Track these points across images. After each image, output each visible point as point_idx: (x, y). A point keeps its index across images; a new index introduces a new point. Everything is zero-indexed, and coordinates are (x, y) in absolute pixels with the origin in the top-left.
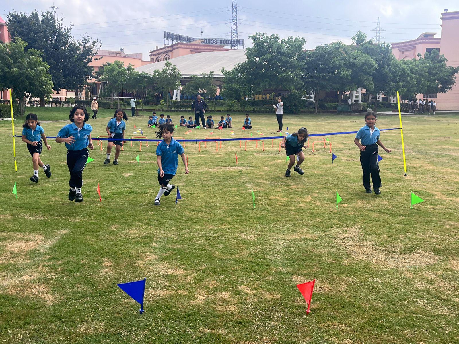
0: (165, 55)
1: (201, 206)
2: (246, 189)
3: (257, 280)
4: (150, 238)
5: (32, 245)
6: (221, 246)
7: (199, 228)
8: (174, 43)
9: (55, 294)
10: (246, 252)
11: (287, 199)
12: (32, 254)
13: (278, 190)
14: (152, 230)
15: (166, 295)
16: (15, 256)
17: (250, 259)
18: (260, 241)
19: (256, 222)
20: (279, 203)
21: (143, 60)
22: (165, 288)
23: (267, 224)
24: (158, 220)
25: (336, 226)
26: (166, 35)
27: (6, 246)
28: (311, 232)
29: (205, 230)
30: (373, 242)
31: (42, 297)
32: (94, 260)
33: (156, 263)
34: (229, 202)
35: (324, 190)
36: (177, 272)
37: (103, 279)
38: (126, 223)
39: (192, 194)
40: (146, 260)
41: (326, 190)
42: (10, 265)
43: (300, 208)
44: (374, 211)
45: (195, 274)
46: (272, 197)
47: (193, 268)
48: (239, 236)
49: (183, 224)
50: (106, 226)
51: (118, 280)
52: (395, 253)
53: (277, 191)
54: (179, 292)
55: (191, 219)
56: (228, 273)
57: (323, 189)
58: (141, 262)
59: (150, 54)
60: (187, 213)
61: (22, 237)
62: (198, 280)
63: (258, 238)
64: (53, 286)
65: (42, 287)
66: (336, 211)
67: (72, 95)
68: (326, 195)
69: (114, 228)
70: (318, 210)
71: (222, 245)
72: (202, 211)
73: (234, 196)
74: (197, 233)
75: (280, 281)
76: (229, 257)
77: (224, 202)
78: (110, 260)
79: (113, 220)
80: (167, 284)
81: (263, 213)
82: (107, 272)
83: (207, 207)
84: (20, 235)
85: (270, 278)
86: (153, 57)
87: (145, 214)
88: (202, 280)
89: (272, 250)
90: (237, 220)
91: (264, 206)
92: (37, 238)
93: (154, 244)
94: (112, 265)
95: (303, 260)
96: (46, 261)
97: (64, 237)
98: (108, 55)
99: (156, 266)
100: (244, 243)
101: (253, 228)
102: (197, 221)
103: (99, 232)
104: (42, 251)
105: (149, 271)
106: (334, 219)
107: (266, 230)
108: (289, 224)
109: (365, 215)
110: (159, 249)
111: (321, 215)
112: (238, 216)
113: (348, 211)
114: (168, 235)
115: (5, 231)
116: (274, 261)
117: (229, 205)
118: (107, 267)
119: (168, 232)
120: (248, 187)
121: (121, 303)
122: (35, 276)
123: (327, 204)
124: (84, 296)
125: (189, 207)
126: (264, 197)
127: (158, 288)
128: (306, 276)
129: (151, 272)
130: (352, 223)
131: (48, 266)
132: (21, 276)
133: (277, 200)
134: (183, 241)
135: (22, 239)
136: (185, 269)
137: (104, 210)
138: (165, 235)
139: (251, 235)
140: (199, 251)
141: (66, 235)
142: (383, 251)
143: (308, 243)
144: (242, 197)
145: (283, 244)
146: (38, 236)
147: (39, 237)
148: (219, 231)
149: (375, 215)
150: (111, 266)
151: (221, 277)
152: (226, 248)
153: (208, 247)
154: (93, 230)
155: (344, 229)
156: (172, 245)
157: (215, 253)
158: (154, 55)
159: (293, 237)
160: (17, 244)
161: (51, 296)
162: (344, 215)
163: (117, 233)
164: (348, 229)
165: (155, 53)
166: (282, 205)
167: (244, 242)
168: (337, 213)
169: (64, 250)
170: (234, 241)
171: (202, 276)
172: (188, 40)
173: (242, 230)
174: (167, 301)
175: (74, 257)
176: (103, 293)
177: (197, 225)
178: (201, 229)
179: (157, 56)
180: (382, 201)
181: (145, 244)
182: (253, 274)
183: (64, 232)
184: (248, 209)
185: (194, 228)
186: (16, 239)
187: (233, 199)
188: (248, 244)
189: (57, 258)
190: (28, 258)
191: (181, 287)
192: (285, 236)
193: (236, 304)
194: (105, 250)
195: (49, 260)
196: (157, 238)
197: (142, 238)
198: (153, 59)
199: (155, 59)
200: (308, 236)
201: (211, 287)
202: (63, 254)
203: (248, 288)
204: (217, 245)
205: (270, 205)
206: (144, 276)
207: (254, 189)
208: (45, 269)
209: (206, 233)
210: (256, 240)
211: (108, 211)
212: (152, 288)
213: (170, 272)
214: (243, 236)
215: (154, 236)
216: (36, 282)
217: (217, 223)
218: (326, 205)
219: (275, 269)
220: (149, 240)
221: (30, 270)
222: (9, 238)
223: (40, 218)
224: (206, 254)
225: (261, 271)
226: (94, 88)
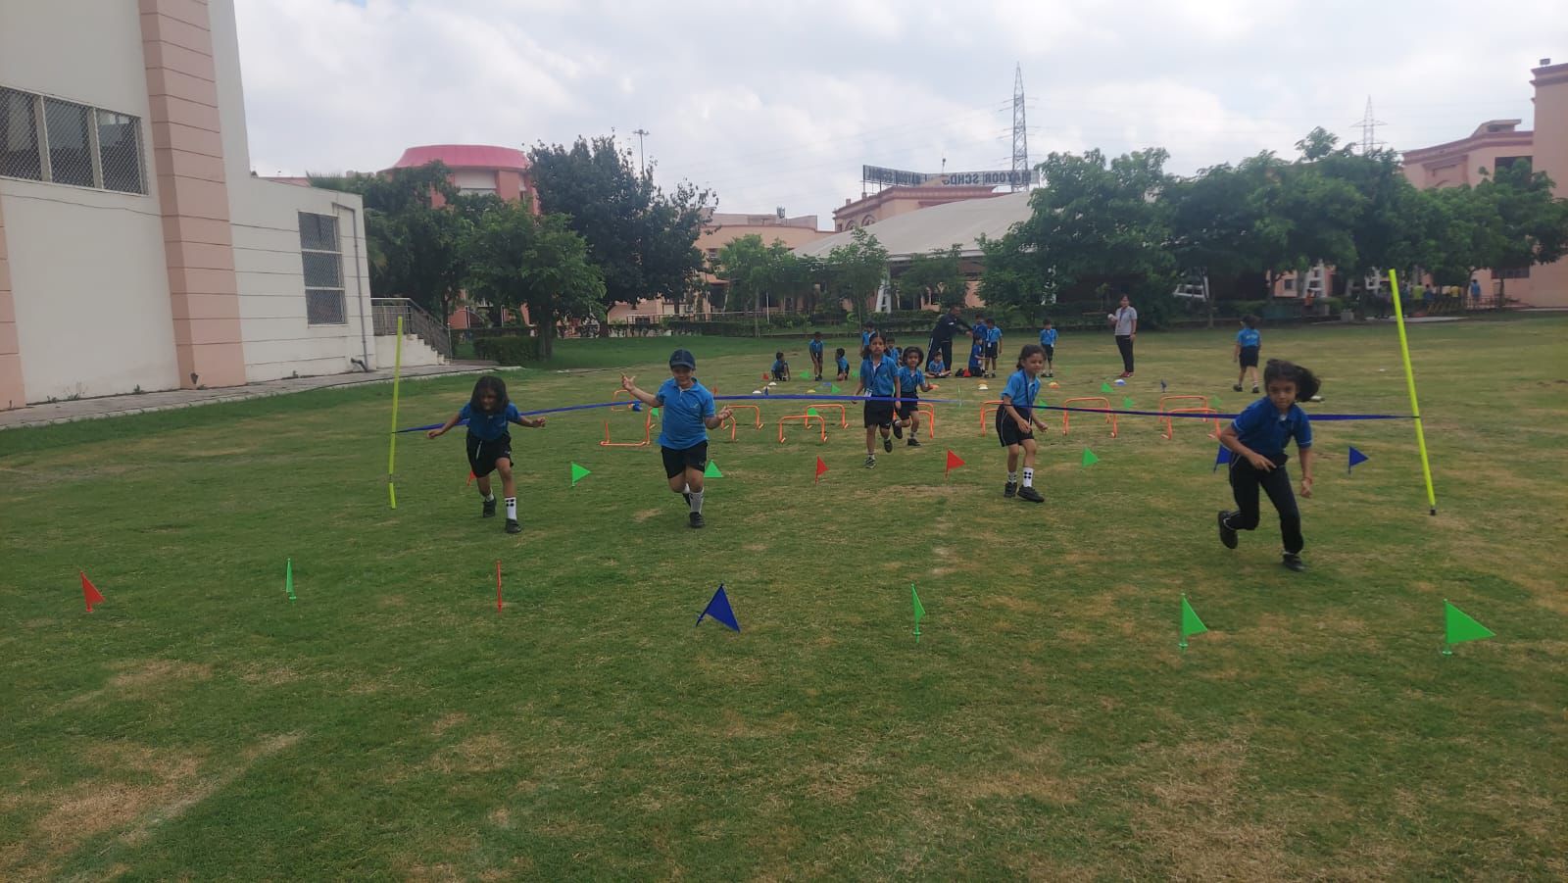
0: (866, 214)
8: (884, 188)
21: (819, 229)
26: (867, 174)
59: (834, 215)
67: (670, 311)
86: (840, 221)
98: (746, 223)
158: (844, 217)
165: (844, 213)
172: (916, 179)
179: (848, 221)
198: (841, 225)
199: (844, 226)
226: (716, 294)
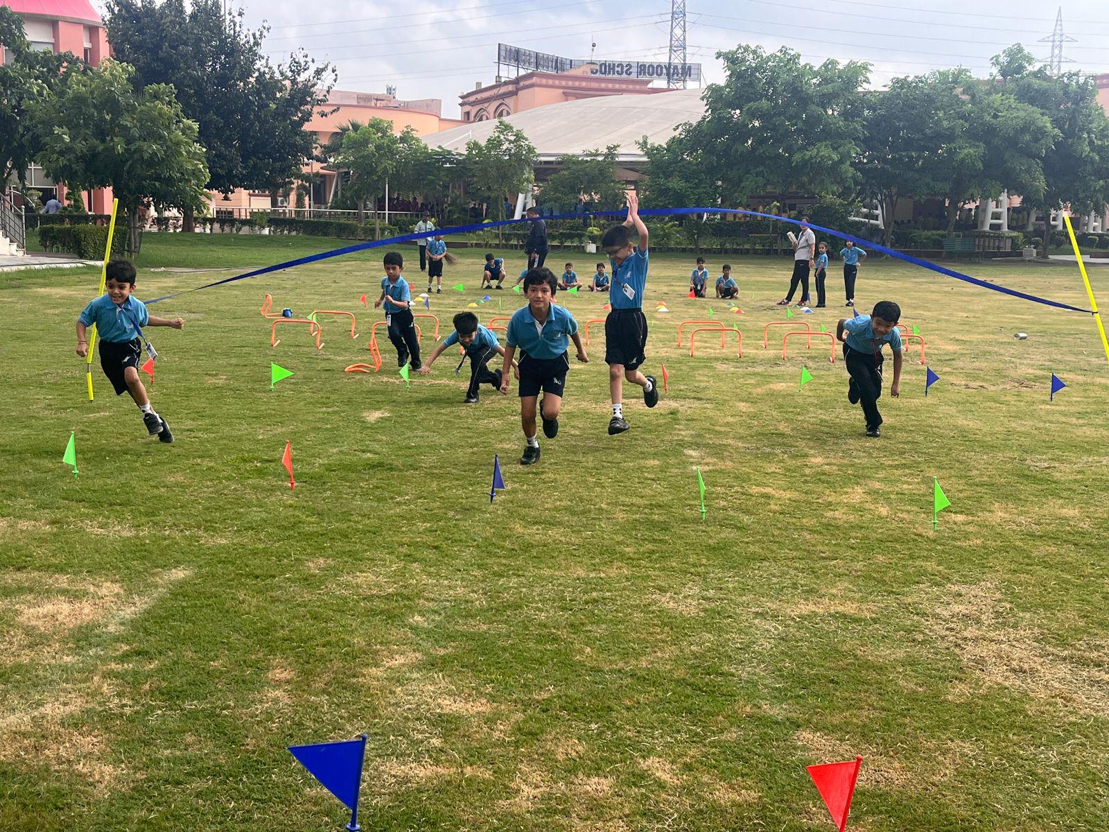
0: (496, 103)
1: (556, 509)
2: (684, 464)
3: (695, 739)
4: (409, 599)
5: (86, 611)
6: (600, 630)
7: (547, 572)
8: (522, 72)
9: (123, 762)
10: (670, 651)
11: (794, 495)
12: (83, 637)
13: (773, 469)
14: (418, 577)
15: (429, 779)
16: (36, 640)
17: (680, 673)
18: (713, 619)
19: (704, 561)
20: (773, 507)
21: (442, 117)
22: (430, 757)
23: (734, 568)
24: (436, 548)
25: (931, 579)
26: (503, 53)
27: (18, 613)
28: (857, 596)
29: (561, 581)
30: (1036, 630)
31: (85, 770)
32: (245, 661)
33: (415, 675)
34: (634, 500)
35: (900, 472)
36: (469, 706)
37: (261, 722)
38: (351, 554)
39: (536, 474)
40: (387, 665)
41: (907, 471)
42: (18, 668)
43: (833, 522)
44: (1041, 537)
45: (519, 716)
46: (755, 490)
47: (515, 696)
48: (655, 602)
49: (504, 561)
50: (296, 559)
51: (303, 724)
52: (1100, 666)
53: (770, 471)
54: (468, 771)
55: (527, 547)
56: (614, 714)
57: (896, 467)
58: (373, 671)
59: (460, 101)
60: (519, 528)
61: (65, 585)
62: (526, 735)
63: (705, 610)
64: (120, 738)
65: (89, 739)
66: (931, 534)
67: (262, 204)
68: (905, 486)
69: (314, 566)
70: (880, 531)
71: (604, 626)
72: (560, 523)
73: (649, 482)
74: (538, 590)
75: (760, 745)
76: (621, 664)
77: (622, 498)
78: (290, 664)
79: (316, 542)
80: (436, 742)
81: (728, 534)
82: (276, 701)
83: (573, 513)
84: (63, 581)
85: (732, 735)
86: (467, 108)
87: (404, 529)
88: (537, 734)
89: (745, 648)
90: (653, 552)
91: (732, 513)
92: (104, 591)
93: (418, 618)
94: (292, 679)
95: (832, 681)
96: (115, 659)
97: (179, 590)
98: (355, 103)
99: (413, 687)
100: (665, 625)
101: (697, 578)
102: (543, 553)
103: (274, 577)
104: (112, 628)
105: (392, 701)
106: (926, 558)
107: (731, 586)
108: (796, 569)
109: (1015, 548)
110: (428, 633)
111: (889, 544)
112: (655, 541)
113: (966, 536)
114: (460, 591)
115: (25, 567)
116: (748, 682)
117: (634, 508)
118: (278, 684)
119: (459, 582)
120: (691, 457)
121: (300, 800)
122: (76, 706)
123: (908, 512)
124: (200, 773)
125: (523, 511)
126: (733, 486)
127: (409, 755)
128: (839, 735)
129: (397, 704)
130: (976, 572)
131: (117, 675)
132: (40, 704)
133: (767, 496)
134: (497, 610)
135: (64, 592)
136: (492, 698)
137: (297, 513)
138: (451, 592)
139: (689, 600)
140: (538, 642)
141: (182, 583)
142: (1064, 659)
143: (847, 629)
144: (671, 486)
145: (776, 629)
146: (108, 584)
147: (109, 589)
148: (599, 585)
149: (1044, 549)
150: (288, 682)
151: (593, 726)
152: (615, 638)
153: (563, 633)
154: (258, 572)
155: (955, 588)
156: (466, 624)
157: (581, 652)
158: (472, 104)
159: (805, 608)
160: (48, 608)
161: (108, 769)
162: (954, 547)
163: (322, 582)
164: (963, 589)
165: (472, 99)
166: (781, 514)
167: (666, 620)
168: (934, 541)
169: (172, 628)
170: (638, 616)
171: (538, 720)
172: (558, 64)
173: (663, 584)
174: (429, 798)
175: (193, 649)
176: (253, 766)
177: (542, 565)
178: (551, 576)
179: (477, 108)
180: (1062, 507)
181: (391, 617)
182: (684, 722)
183: (179, 574)
184: (685, 520)
185: (531, 572)
186: (48, 593)
187: (648, 491)
188: (676, 627)
189: (147, 653)
190: (70, 649)
191: (475, 755)
192: (785, 605)
193: (627, 816)
194: (281, 633)
195: (124, 658)
196: (427, 599)
197: (388, 597)
199: (472, 115)
200: (850, 608)
201: (560, 757)
202: (166, 640)
203: (668, 766)
204: (589, 628)
205: (747, 512)
206: (375, 717)
207: (707, 464)
208: (109, 685)
209: (561, 588)
210: (702, 614)
211: (307, 516)
212: (393, 754)
213: (450, 706)
214: (666, 602)
215: (418, 596)
216: (75, 723)
217: (597, 560)
218: (905, 515)
219: (748, 709)
220: (405, 605)
221: (69, 686)
222: (31, 590)
223: (126, 534)
224: (557, 652)
225: (709, 713)
226: (318, 187)
